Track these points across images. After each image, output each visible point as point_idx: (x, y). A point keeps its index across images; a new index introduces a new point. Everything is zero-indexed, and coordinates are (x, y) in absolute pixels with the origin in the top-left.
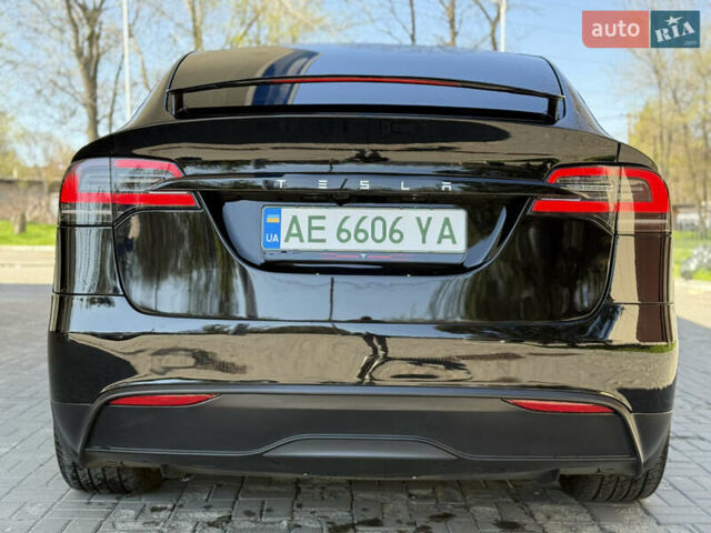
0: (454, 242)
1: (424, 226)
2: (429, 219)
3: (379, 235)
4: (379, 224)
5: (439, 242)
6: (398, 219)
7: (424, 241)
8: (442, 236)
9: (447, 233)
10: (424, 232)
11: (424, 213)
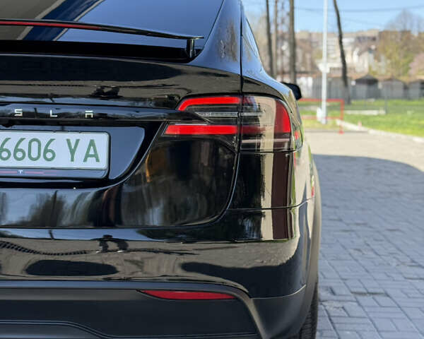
0: (98, 160)
1: (73, 147)
2: (78, 141)
3: (34, 155)
4: (35, 145)
5: (85, 160)
6: (52, 140)
7: (72, 160)
8: (87, 155)
9: (92, 152)
10: (73, 152)
11: (73, 136)
